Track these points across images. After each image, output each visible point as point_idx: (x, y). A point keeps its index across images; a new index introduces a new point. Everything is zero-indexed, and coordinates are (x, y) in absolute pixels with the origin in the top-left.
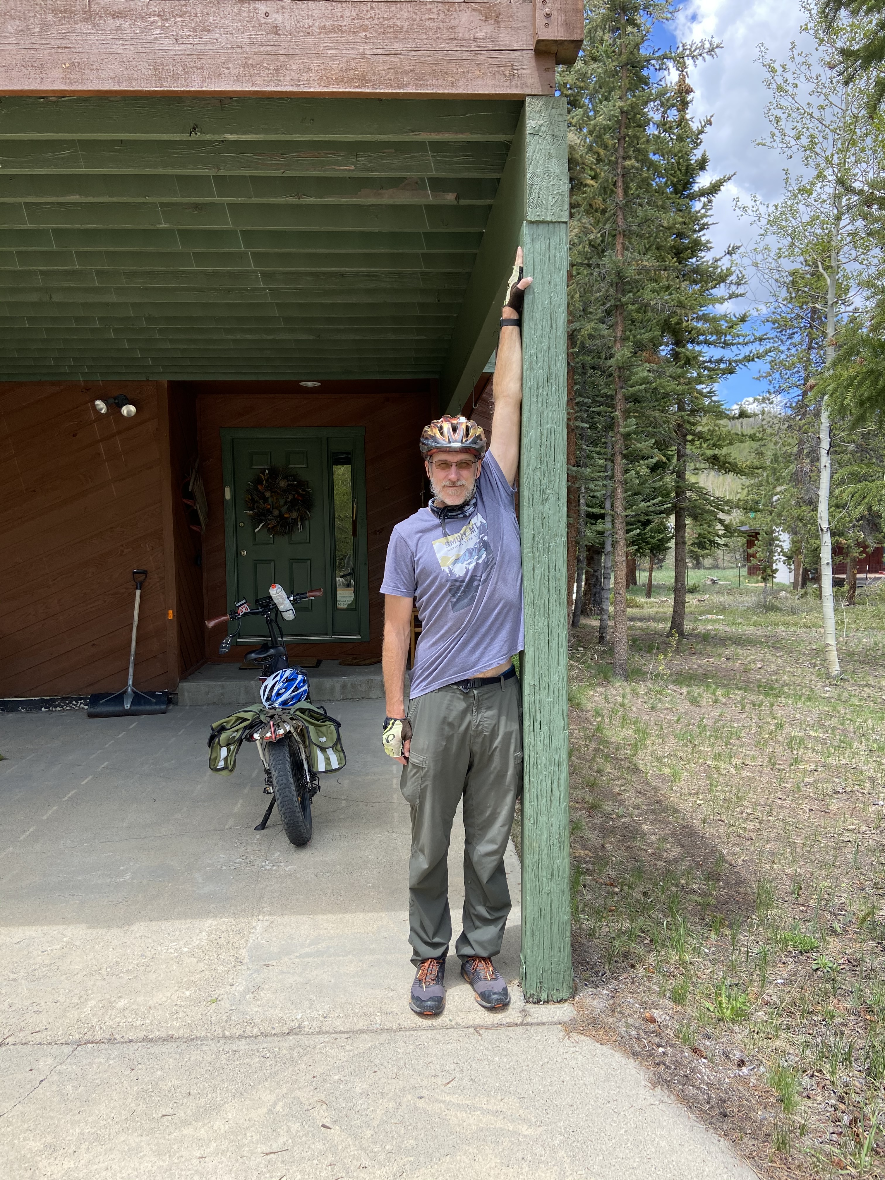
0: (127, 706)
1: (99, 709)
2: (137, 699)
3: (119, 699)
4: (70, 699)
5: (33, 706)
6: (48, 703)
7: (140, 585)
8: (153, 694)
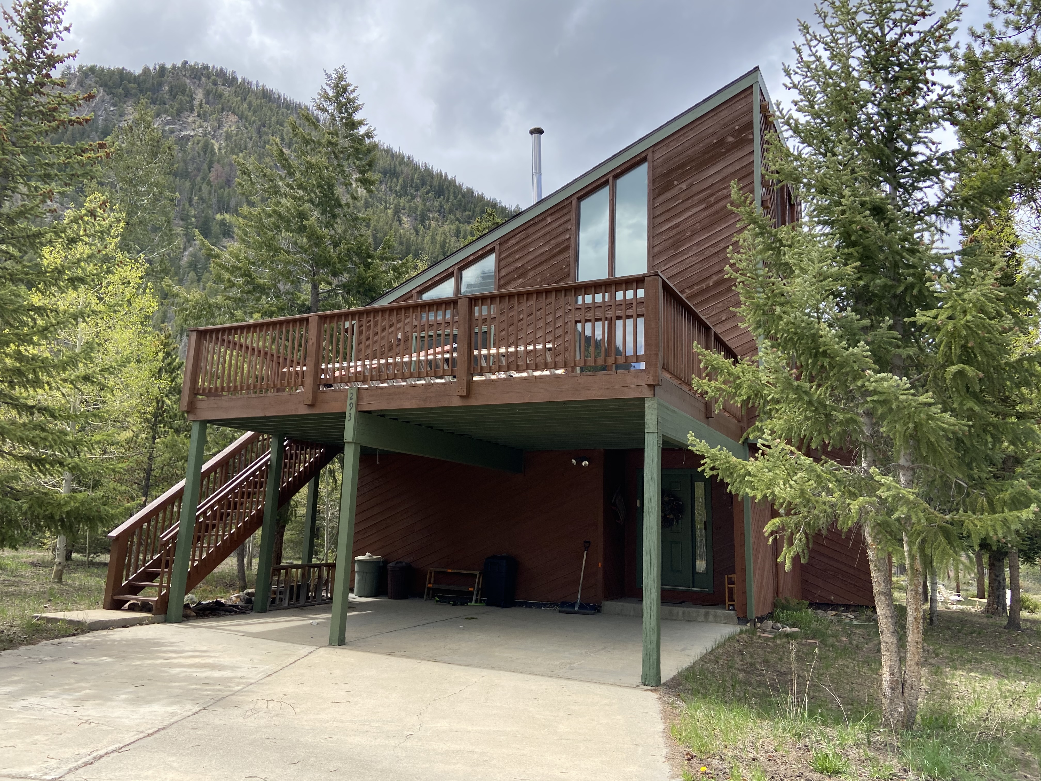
0: (576, 609)
1: (563, 609)
2: (582, 607)
3: (573, 605)
4: (554, 604)
5: (539, 606)
6: (545, 605)
7: (587, 549)
8: (589, 605)
